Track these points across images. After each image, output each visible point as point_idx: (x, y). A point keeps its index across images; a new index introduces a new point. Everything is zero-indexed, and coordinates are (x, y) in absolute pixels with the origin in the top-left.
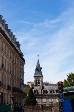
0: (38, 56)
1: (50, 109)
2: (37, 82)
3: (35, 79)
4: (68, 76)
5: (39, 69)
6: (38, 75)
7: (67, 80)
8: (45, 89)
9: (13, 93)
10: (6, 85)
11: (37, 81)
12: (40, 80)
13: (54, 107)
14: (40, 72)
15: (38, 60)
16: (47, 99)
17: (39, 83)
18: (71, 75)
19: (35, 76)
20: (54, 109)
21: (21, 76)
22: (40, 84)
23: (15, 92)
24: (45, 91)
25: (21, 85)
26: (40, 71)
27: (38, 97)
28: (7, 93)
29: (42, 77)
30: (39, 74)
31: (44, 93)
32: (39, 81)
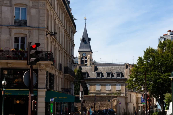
0: (86, 19)
1: (109, 101)
2: (84, 59)
3: (80, 55)
4: (145, 52)
5: (87, 40)
6: (85, 50)
7: (143, 58)
8: (99, 71)
9: (64, 76)
10: (58, 63)
11: (82, 58)
12: (88, 57)
13: (116, 97)
14: (88, 45)
15: (85, 25)
16: (102, 85)
17: (86, 61)
18: (149, 51)
19: (80, 50)
20: (115, 100)
21: (71, 50)
22: (88, 63)
23: (67, 74)
24: (99, 74)
25: (71, 63)
26: (88, 43)
27: (89, 82)
28: (58, 76)
29: (90, 52)
30: (86, 47)
31: (97, 77)
32: (86, 58)
